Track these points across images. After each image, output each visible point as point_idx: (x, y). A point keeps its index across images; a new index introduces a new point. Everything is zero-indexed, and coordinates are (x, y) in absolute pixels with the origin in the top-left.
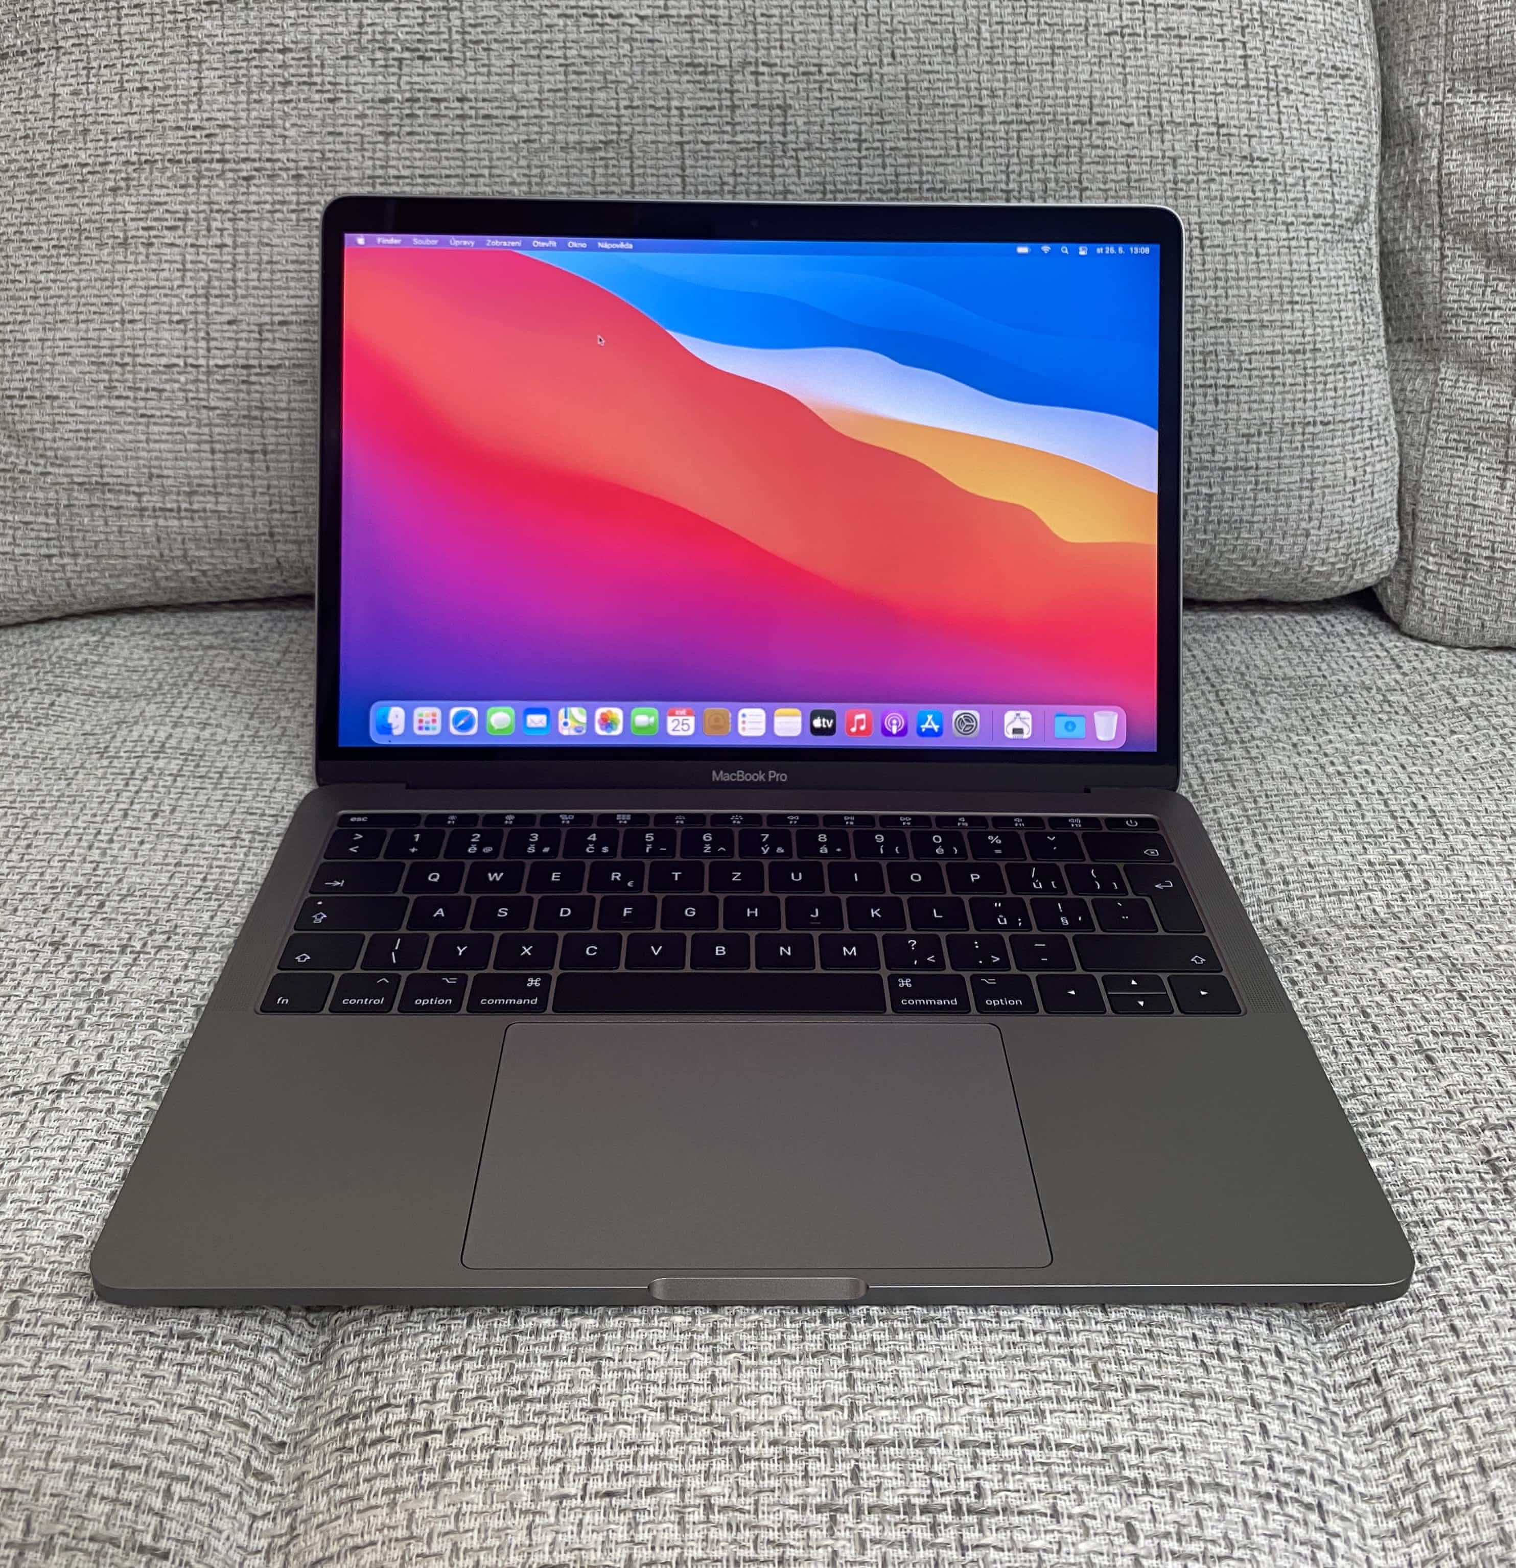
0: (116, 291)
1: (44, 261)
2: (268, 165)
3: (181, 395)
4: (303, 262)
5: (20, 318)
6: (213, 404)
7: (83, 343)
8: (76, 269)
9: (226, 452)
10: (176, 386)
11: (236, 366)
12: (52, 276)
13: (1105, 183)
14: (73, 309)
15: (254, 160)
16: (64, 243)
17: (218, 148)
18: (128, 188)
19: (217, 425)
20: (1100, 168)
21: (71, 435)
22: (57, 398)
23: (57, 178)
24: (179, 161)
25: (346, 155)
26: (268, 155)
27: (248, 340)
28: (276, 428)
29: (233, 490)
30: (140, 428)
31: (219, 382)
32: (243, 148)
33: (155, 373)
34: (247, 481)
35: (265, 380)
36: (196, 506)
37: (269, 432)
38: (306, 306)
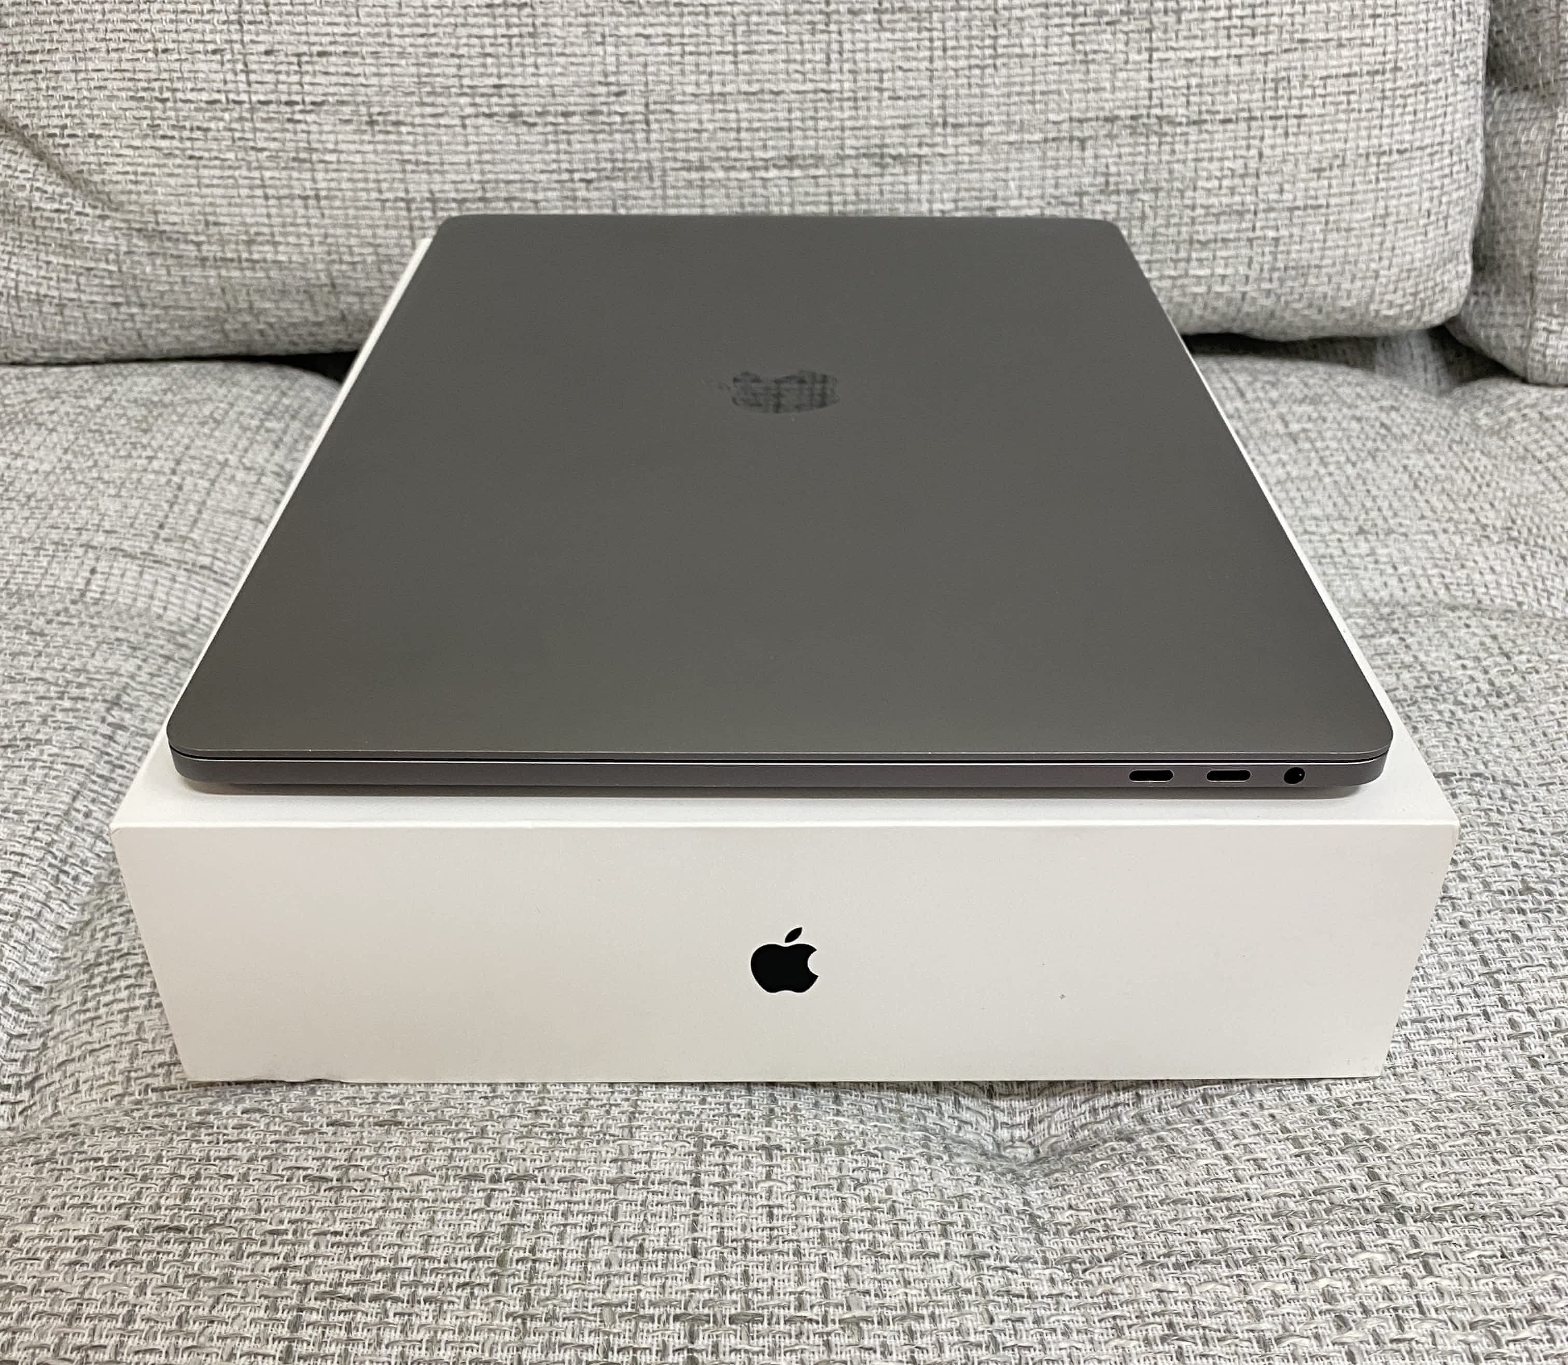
0: (145, 16)
3: (227, 134)
5: (47, 46)
6: (260, 145)
7: (117, 75)
9: (279, 198)
10: (221, 125)
11: (279, 103)
14: (101, 36)
19: (268, 169)
21: (119, 178)
22: (100, 137)
27: (288, 73)
28: (327, 171)
29: (292, 239)
30: (190, 171)
31: (264, 120)
33: (197, 110)
34: (303, 230)
35: (310, 118)
36: (256, 256)
37: (320, 176)
38: (343, 35)
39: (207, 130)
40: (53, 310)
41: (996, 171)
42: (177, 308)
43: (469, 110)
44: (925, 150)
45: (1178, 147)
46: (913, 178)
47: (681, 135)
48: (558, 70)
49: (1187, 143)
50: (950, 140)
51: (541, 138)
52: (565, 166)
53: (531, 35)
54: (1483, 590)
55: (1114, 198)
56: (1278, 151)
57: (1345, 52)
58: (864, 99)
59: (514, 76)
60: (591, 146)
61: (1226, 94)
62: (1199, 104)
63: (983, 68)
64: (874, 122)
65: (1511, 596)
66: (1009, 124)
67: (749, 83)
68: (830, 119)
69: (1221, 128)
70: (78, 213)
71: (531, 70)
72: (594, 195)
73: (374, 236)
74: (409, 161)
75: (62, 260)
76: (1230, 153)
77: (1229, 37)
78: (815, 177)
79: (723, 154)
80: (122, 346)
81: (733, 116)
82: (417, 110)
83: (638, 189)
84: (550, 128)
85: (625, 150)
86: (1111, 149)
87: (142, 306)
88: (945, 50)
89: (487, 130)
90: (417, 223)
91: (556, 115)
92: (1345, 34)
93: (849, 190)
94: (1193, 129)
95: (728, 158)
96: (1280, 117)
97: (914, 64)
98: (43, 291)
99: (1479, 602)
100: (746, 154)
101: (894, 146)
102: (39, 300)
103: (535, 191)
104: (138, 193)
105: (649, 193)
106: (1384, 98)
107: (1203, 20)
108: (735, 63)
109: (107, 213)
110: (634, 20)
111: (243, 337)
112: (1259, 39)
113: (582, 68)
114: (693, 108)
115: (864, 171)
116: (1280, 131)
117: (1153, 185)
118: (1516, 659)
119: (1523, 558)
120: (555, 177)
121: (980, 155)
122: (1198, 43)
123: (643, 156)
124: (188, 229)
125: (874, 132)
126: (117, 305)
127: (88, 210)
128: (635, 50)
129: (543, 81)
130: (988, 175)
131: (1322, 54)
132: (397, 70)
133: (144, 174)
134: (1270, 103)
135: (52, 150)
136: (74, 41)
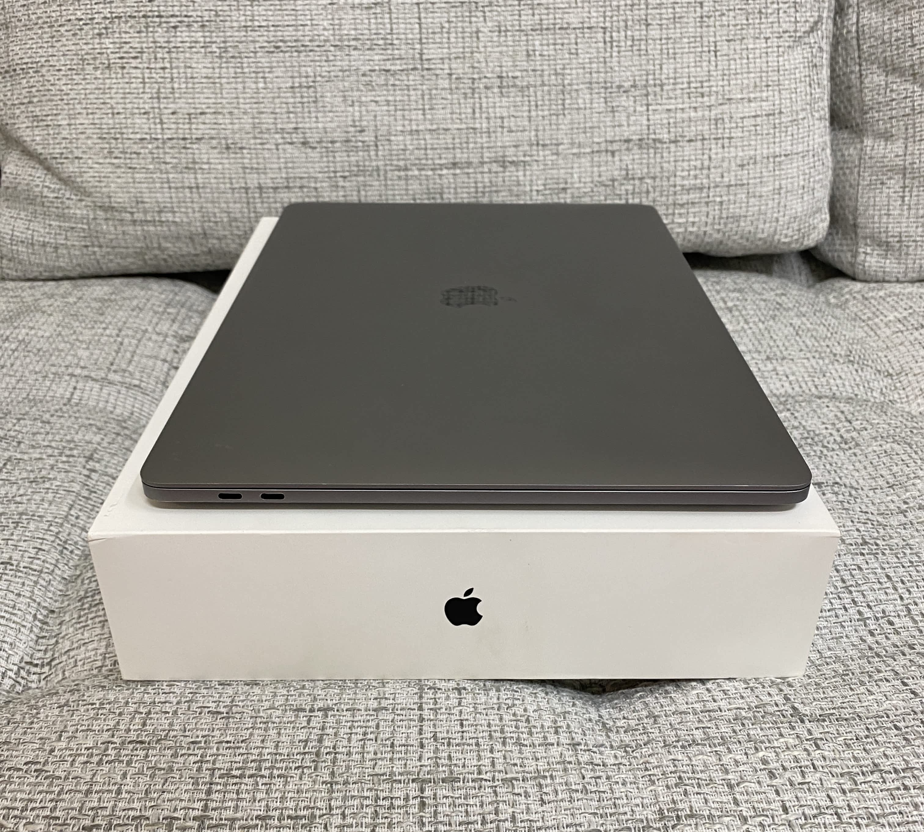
0: (108, 96)
1: (64, 78)
2: (186, 19)
3: (150, 156)
4: (210, 78)
5: (55, 112)
6: (168, 160)
7: (92, 126)
8: (83, 82)
9: (177, 188)
10: (147, 151)
11: (178, 139)
12: (69, 87)
13: (661, 20)
14: (84, 106)
15: (177, 16)
16: (75, 67)
17: (156, 9)
18: (107, 34)
19: (171, 173)
20: (658, 11)
21: (91, 179)
22: (81, 158)
23: (66, 28)
24: (135, 17)
25: (229, 13)
26: (185, 13)
27: (184, 124)
28: (203, 174)
29: (183, 210)
30: (129, 175)
31: (170, 148)
32: (170, 8)
33: (135, 143)
34: (189, 205)
35: (195, 146)
36: (163, 219)
37: (199, 176)
38: (214, 103)
39: (138, 154)
40: (52, 250)
41: (566, 168)
42: (120, 247)
43: (280, 141)
44: (528, 158)
45: (665, 155)
46: (521, 173)
47: (394, 152)
48: (329, 119)
49: (669, 152)
50: (541, 153)
51: (319, 155)
52: (332, 169)
53: (315, 102)
54: (836, 388)
55: (632, 182)
56: (720, 156)
57: (752, 104)
58: (494, 132)
59: (305, 123)
60: (346, 158)
61: (689, 127)
62: (675, 132)
63: (557, 115)
64: (499, 144)
65: (851, 391)
66: (572, 144)
67: (432, 124)
68: (475, 143)
69: (688, 144)
70: (68, 199)
71: (314, 119)
72: (347, 184)
73: (228, 207)
74: (247, 168)
75: (57, 223)
76: (693, 157)
77: (689, 98)
78: (468, 173)
79: (417, 162)
80: (89, 269)
81: (423, 142)
82: (252, 141)
83: (372, 181)
84: (324, 150)
85: (364, 161)
86: (628, 156)
87: (100, 246)
88: (537, 106)
89: (290, 151)
90: (251, 200)
91: (327, 142)
92: (752, 96)
93: (486, 180)
94: (672, 146)
95: (420, 164)
96: (719, 139)
97: (520, 114)
98: (47, 240)
99: (834, 394)
100: (430, 162)
101: (510, 156)
102: (44, 245)
103: (316, 182)
104: (101, 187)
105: (377, 183)
106: (775, 128)
107: (675, 90)
108: (424, 114)
109: (83, 198)
110: (370, 93)
111: (154, 262)
112: (706, 99)
113: (341, 119)
114: (401, 138)
115: (494, 169)
116: (720, 145)
117: (652, 175)
118: (854, 423)
119: (857, 371)
120: (327, 175)
121: (557, 160)
122: (673, 101)
123: (374, 164)
124: (127, 205)
125: (499, 149)
126: (86, 246)
127: (73, 197)
128: (370, 108)
129: (320, 125)
130: (562, 171)
131: (740, 106)
132: (242, 121)
133: (104, 177)
134: (713, 131)
135: (55, 166)
136: (69, 109)
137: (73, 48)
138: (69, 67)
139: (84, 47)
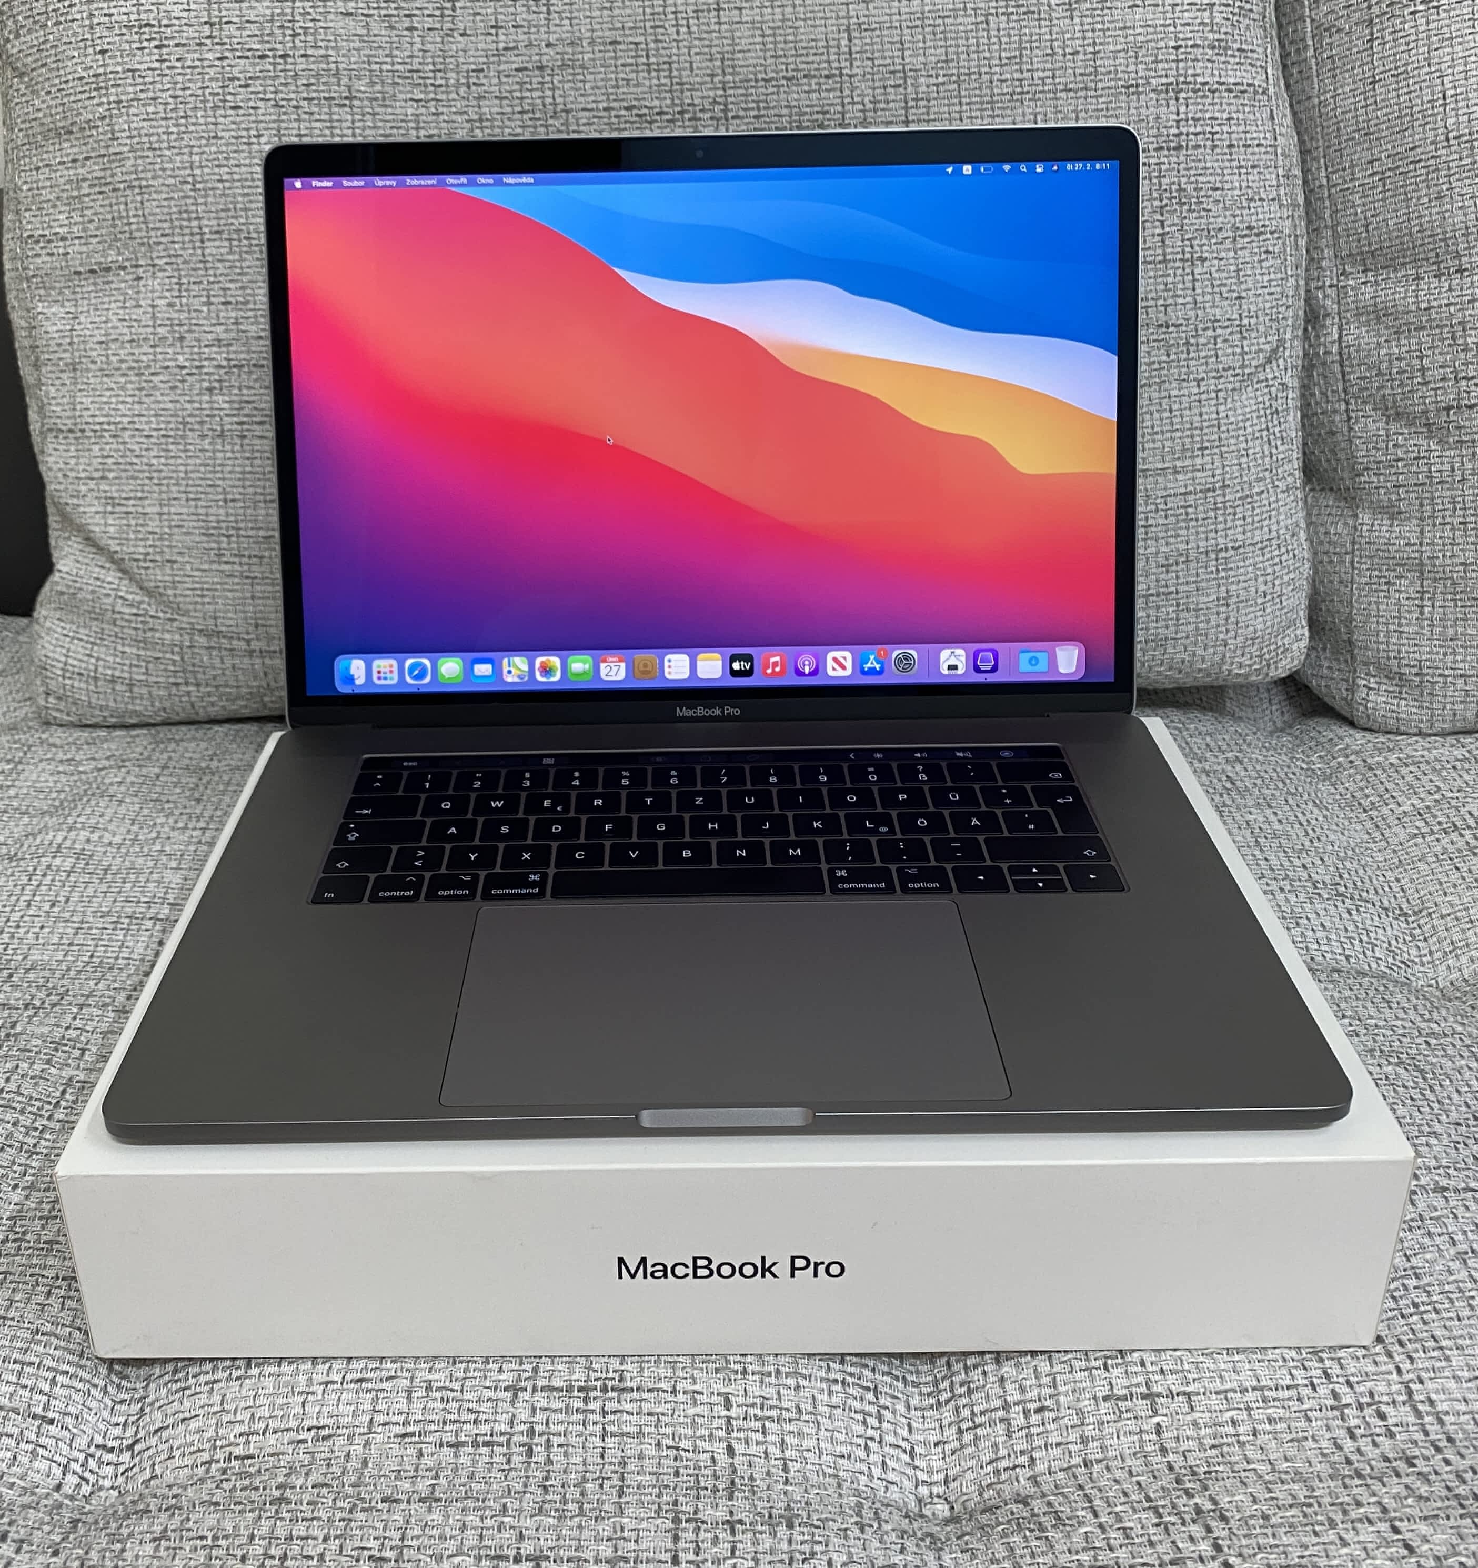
39: (262, 557)
40: (124, 688)
42: (227, 686)
57: (1180, 477)
70: (152, 617)
75: (135, 651)
87: (198, 685)
98: (117, 674)
102: (113, 680)
104: (203, 604)
106: (1217, 509)
109: (176, 617)
124: (241, 629)
126: (177, 684)
127: (161, 615)
131: (1160, 479)
133: (208, 590)
135: (136, 570)
136: (161, 492)
137: (170, 406)
138: (162, 432)
139: (188, 406)
